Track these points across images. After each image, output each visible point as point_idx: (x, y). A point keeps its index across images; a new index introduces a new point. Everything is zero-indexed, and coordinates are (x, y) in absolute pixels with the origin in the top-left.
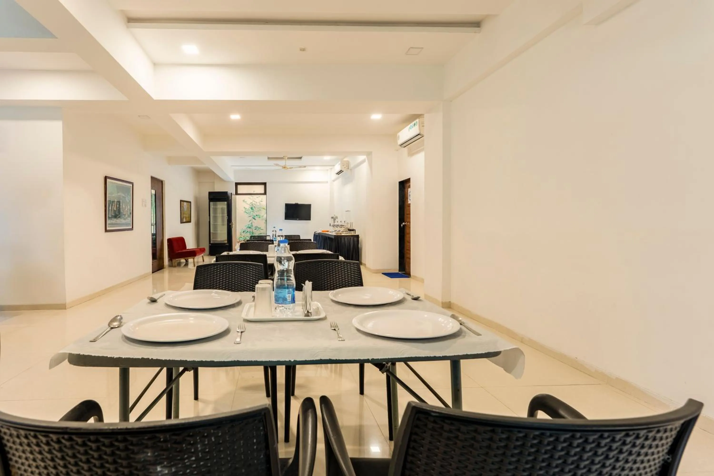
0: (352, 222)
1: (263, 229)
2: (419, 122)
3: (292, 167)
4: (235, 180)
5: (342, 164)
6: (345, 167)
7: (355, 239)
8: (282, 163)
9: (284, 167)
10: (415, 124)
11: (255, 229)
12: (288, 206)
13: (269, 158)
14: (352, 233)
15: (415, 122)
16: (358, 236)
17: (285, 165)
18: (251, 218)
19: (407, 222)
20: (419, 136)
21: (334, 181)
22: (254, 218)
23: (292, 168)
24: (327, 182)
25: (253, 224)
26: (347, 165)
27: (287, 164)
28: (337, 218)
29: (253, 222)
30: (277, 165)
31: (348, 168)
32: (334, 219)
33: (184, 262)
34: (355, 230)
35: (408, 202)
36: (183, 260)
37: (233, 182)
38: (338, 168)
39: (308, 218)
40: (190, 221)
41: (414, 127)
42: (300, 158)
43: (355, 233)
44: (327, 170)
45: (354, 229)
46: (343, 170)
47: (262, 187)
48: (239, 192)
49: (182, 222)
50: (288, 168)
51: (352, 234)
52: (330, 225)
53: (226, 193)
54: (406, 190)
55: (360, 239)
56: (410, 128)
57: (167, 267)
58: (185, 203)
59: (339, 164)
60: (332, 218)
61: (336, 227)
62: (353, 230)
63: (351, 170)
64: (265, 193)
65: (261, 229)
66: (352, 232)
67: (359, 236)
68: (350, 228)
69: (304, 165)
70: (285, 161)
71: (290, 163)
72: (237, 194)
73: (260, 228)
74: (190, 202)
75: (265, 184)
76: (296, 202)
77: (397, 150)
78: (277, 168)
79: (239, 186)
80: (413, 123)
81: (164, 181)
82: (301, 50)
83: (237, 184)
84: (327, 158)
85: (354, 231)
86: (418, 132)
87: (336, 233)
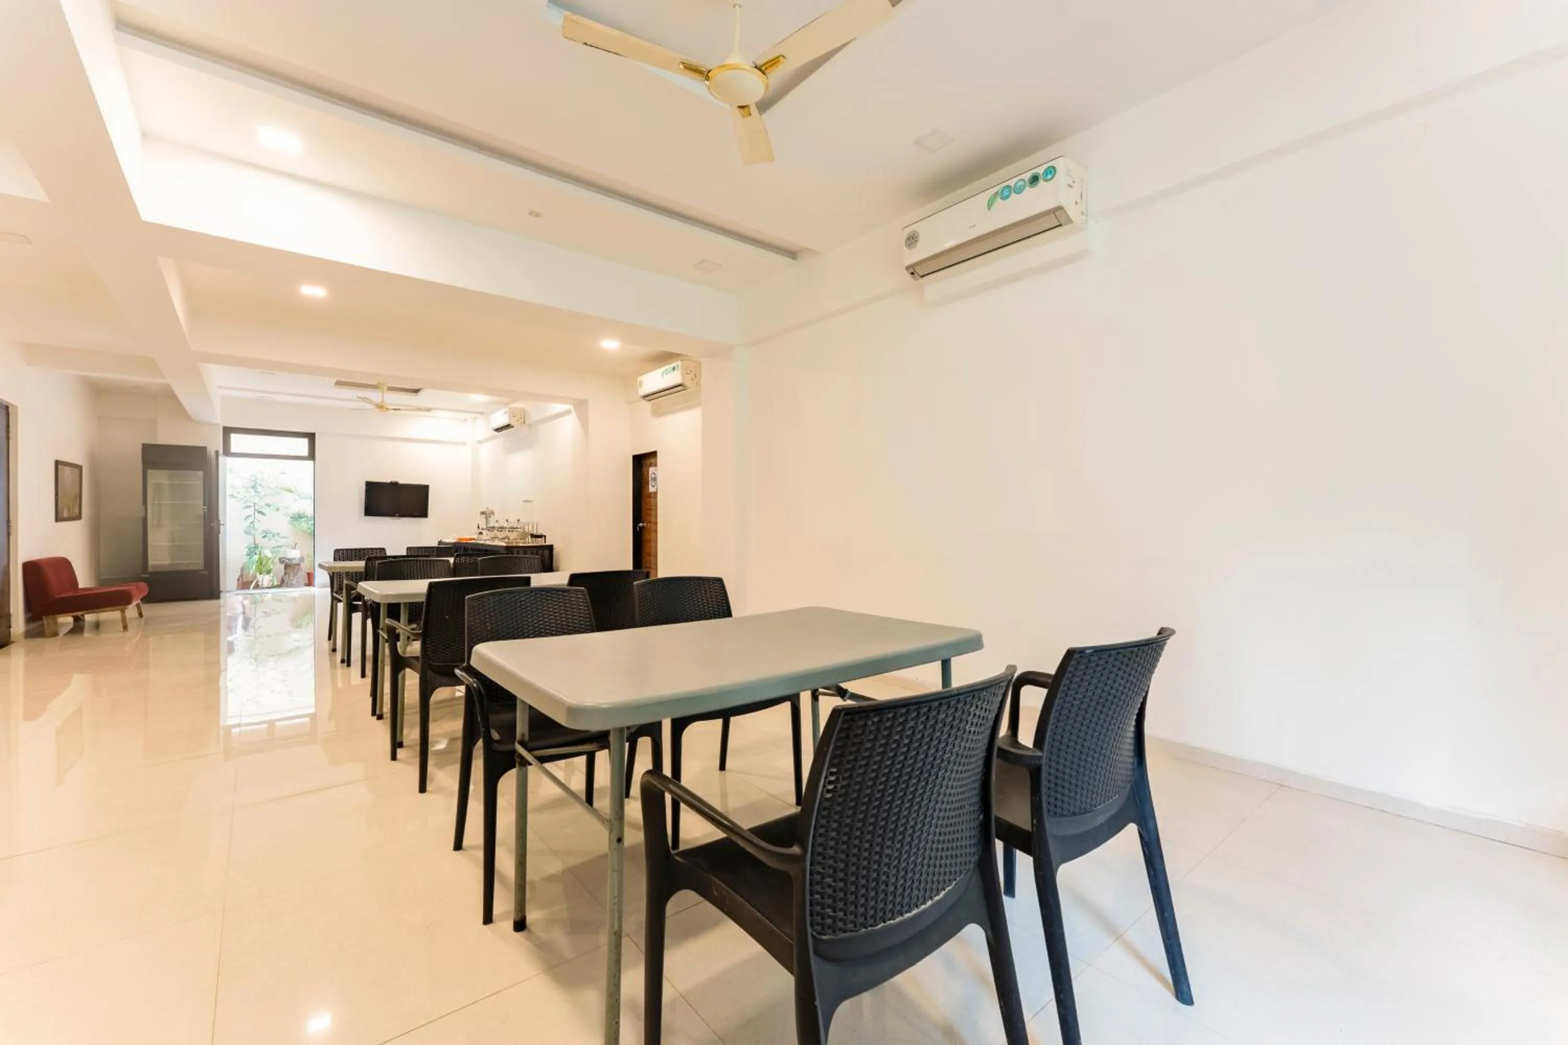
0: (535, 522)
1: (286, 535)
2: (682, 365)
3: (397, 408)
4: (222, 420)
5: (512, 414)
6: (518, 421)
7: (546, 552)
8: (375, 396)
9: (381, 407)
10: (674, 368)
11: (264, 537)
12: (371, 488)
13: (339, 383)
14: (540, 542)
15: (674, 364)
16: (550, 548)
17: (383, 401)
18: (250, 511)
19: (648, 523)
20: (681, 388)
21: (480, 442)
22: (259, 512)
23: (399, 409)
24: (464, 444)
25: (257, 524)
26: (523, 416)
27: (386, 400)
28: (493, 513)
29: (256, 521)
30: (365, 400)
31: (524, 422)
32: (486, 514)
33: (70, 623)
34: (545, 536)
35: (648, 489)
36: (66, 620)
37: (218, 425)
38: (501, 419)
39: (422, 512)
40: (79, 517)
41: (672, 372)
42: (416, 391)
43: (545, 543)
44: (465, 420)
45: (544, 534)
46: (512, 424)
47: (305, 442)
48: (233, 449)
49: (58, 518)
50: (387, 409)
51: (539, 544)
52: (478, 527)
53: (203, 450)
54: (644, 469)
55: (555, 552)
56: (666, 372)
57: (22, 638)
58: (67, 470)
59: (505, 413)
60: (483, 513)
61: (498, 531)
62: (541, 536)
63: (530, 426)
64: (312, 456)
65: (281, 536)
66: (539, 539)
67: (554, 546)
68: (535, 533)
69: (428, 405)
70: (383, 393)
71: (392, 399)
72: (227, 452)
73: (278, 534)
74: (80, 468)
75: (311, 437)
76: (394, 480)
77: (630, 403)
78: (368, 406)
79: (234, 437)
80: (671, 366)
81: (16, 407)
82: (531, 214)
83: (228, 431)
84: (478, 398)
85: (543, 539)
86: (679, 381)
87: (507, 543)
